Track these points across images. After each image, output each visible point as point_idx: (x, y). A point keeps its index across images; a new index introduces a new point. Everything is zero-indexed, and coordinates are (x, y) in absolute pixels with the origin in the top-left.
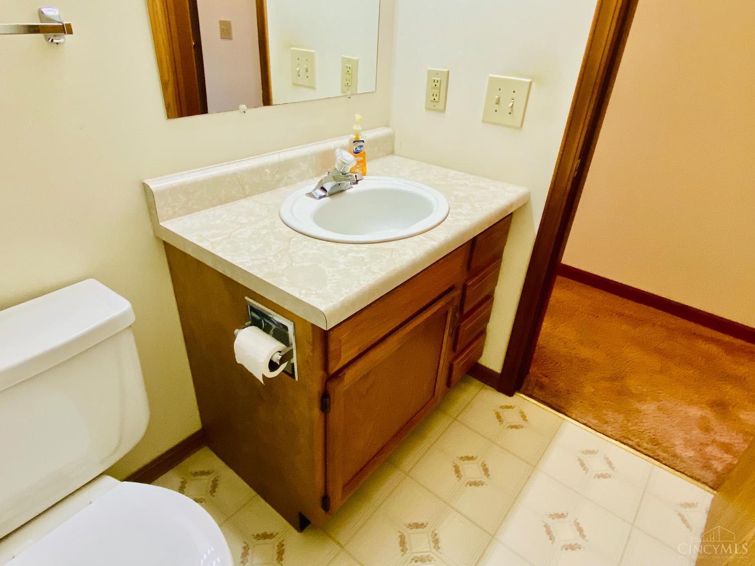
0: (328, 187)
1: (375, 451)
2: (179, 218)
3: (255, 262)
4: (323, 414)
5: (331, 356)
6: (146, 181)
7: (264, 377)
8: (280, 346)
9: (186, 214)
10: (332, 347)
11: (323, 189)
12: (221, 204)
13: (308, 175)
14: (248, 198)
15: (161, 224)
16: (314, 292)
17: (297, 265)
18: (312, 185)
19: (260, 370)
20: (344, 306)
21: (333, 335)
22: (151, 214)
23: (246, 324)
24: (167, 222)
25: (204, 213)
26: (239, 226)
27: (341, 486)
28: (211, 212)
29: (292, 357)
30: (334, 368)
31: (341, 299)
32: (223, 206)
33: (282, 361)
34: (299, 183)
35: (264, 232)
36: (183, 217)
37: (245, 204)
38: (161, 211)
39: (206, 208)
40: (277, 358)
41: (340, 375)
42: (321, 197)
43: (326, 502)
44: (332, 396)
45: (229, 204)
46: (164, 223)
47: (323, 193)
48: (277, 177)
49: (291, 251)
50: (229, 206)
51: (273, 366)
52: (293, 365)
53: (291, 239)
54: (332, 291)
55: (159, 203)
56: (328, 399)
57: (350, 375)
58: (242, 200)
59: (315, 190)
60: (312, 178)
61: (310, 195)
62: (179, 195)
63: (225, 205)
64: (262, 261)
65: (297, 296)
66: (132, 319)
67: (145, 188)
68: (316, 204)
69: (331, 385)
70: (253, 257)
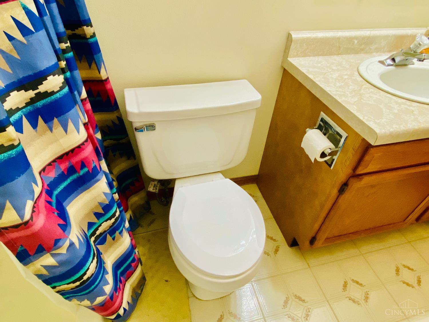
0: (397, 60)
1: (352, 231)
2: (298, 58)
3: (338, 93)
4: (338, 194)
5: (363, 163)
6: (291, 32)
7: (315, 160)
8: (332, 146)
9: (302, 57)
10: (367, 158)
11: (393, 60)
12: (323, 55)
13: (383, 49)
14: (339, 56)
15: (288, 59)
16: (373, 120)
17: (364, 101)
18: (385, 57)
19: (314, 155)
20: (391, 135)
21: (372, 151)
22: (285, 52)
23: (315, 127)
24: (292, 58)
25: (312, 58)
26: (331, 70)
27: (325, 237)
28: (316, 59)
29: (336, 155)
30: (361, 171)
31: (391, 130)
32: (323, 57)
33: (330, 154)
34: (374, 54)
35: (346, 77)
36: (300, 58)
37: (337, 59)
38: (291, 52)
39: (314, 56)
40: (328, 151)
41: (360, 177)
42: (389, 65)
43: (313, 241)
44: (349, 186)
45: (327, 56)
46: (290, 59)
47: (391, 63)
48: (363, 46)
49: (361, 92)
50: (327, 58)
51: (323, 155)
52: (334, 160)
53: (362, 86)
54: (386, 124)
55: (293, 46)
56: (347, 187)
57: (366, 180)
58: (335, 56)
59: (386, 60)
60: (384, 52)
61: (382, 62)
62: (304, 45)
63: (325, 56)
64: (342, 93)
65: (361, 118)
66: (259, 105)
67: (289, 36)
68: (383, 69)
69: (352, 180)
70: (337, 89)
